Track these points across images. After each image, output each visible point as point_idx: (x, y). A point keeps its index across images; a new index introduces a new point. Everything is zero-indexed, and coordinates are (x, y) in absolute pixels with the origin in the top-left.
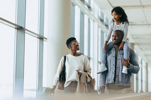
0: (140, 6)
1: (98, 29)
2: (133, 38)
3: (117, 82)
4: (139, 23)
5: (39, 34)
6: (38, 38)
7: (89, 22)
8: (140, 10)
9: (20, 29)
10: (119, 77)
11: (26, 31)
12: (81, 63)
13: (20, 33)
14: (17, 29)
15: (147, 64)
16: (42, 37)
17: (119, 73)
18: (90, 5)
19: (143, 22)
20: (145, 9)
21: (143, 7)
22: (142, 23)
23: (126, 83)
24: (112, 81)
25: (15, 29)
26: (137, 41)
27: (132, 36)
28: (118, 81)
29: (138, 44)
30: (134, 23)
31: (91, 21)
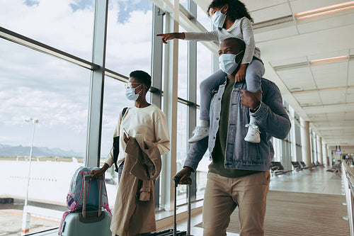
0: (316, 90)
3: (227, 160)
8: (316, 93)
10: (233, 148)
12: (143, 121)
15: (321, 138)
17: (234, 137)
20: (320, 92)
21: (319, 90)
23: (253, 162)
26: (312, 119)
27: (308, 115)
28: (232, 158)
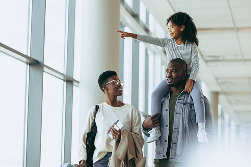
0: (232, 29)
1: (161, 68)
2: (218, 83)
3: (172, 156)
4: (229, 58)
5: (65, 74)
6: (64, 81)
7: (147, 55)
8: (233, 35)
9: (35, 64)
10: (176, 146)
11: (45, 69)
13: (35, 71)
14: (30, 64)
16: (71, 80)
18: (147, 27)
19: (236, 55)
20: (240, 34)
21: (238, 29)
22: (233, 58)
24: (164, 156)
25: (26, 64)
26: (224, 88)
27: (216, 79)
28: (174, 154)
29: (225, 93)
30: (221, 58)
31: (149, 52)
